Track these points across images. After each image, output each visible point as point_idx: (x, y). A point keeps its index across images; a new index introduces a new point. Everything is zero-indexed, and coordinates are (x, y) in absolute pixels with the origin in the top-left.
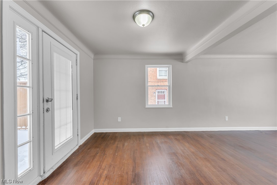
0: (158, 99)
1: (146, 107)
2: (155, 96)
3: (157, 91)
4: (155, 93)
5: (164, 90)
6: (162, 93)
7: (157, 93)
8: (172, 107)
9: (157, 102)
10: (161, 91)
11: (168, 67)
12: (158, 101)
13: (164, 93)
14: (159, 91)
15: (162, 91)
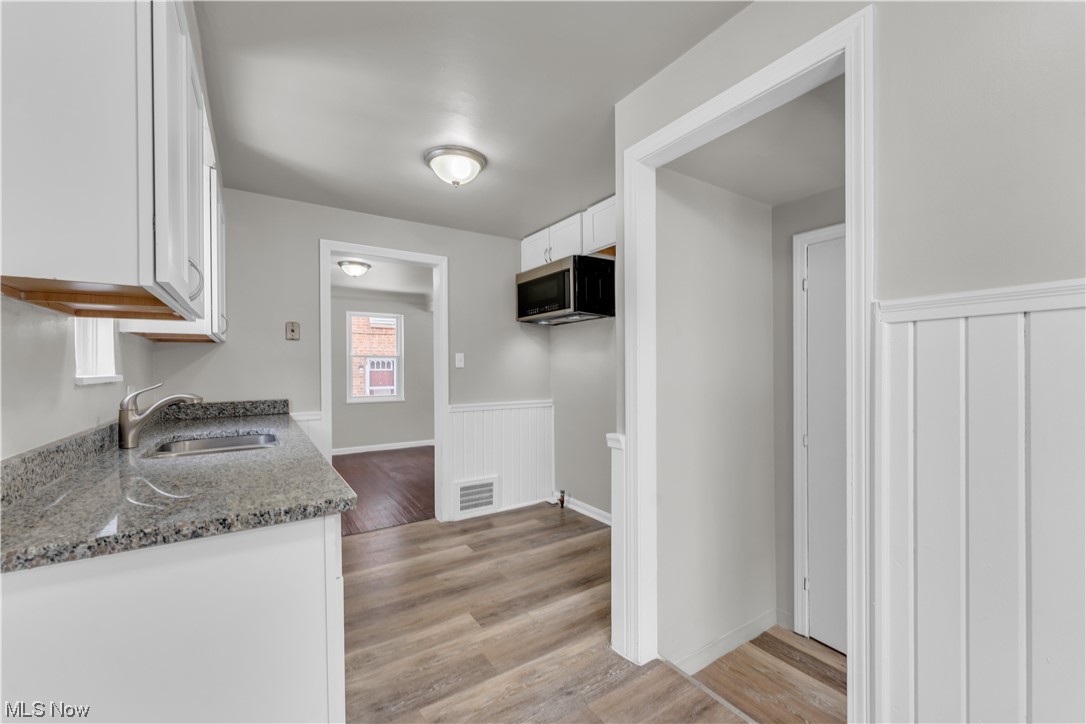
0: (371, 385)
1: (349, 401)
2: (363, 377)
3: (368, 361)
4: (361, 367)
5: (390, 360)
6: (383, 367)
7: (368, 367)
8: (403, 399)
9: (368, 392)
10: (380, 360)
11: (397, 318)
12: (371, 392)
13: (389, 366)
14: (375, 360)
15: (386, 360)
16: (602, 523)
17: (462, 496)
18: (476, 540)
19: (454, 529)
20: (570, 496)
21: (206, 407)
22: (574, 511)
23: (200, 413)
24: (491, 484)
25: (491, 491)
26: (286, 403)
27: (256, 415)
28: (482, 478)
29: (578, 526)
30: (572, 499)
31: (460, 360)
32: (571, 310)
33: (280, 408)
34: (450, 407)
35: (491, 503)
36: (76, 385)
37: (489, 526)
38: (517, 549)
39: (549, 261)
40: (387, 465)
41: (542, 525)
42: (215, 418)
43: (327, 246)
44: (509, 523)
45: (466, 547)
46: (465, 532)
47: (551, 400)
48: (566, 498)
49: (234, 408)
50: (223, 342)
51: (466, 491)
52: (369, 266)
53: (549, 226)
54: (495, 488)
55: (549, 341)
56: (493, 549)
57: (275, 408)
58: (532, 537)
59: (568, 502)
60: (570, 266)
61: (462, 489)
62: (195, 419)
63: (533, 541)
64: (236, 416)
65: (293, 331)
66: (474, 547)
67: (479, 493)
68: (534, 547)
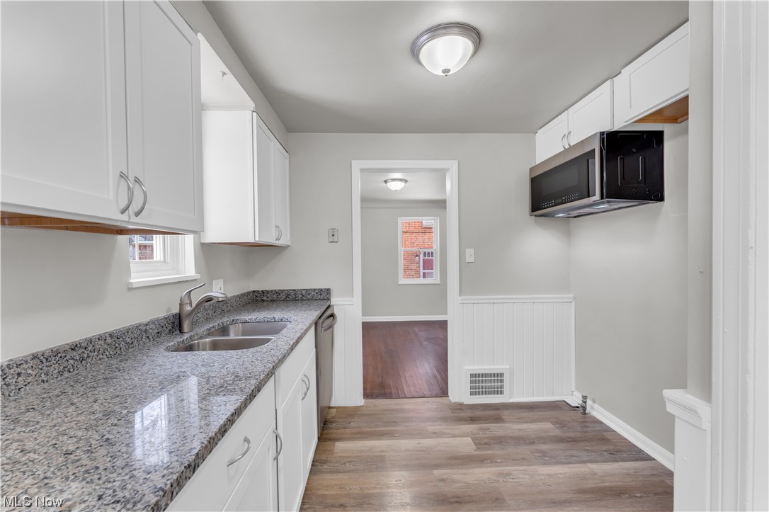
0: (424, 269)
2: (418, 263)
7: (422, 256)
8: (439, 283)
11: (434, 220)
16: (641, 451)
17: (472, 382)
18: (481, 434)
19: (463, 415)
20: (594, 401)
21: (278, 293)
22: (601, 423)
23: (275, 296)
24: (502, 375)
25: (502, 381)
26: (328, 291)
27: (309, 299)
28: (492, 367)
29: (605, 448)
30: (596, 406)
31: (470, 255)
32: (597, 197)
33: (324, 294)
34: (460, 298)
35: (502, 393)
36: (129, 288)
37: (498, 419)
38: (523, 460)
39: (567, 147)
40: (423, 334)
41: (557, 432)
42: (284, 300)
43: (357, 165)
44: (520, 420)
45: (469, 440)
46: (473, 420)
47: (572, 295)
48: (589, 402)
49: (295, 294)
50: (289, 246)
51: (475, 377)
52: (406, 181)
53: (567, 109)
54: (506, 379)
55: (568, 234)
56: (497, 451)
57: (321, 295)
58: (545, 447)
59: (592, 408)
60: (596, 146)
61: (472, 376)
62: (273, 301)
63: (544, 454)
64: (296, 300)
65: (333, 235)
66: (479, 443)
67: (490, 381)
68: (545, 464)
